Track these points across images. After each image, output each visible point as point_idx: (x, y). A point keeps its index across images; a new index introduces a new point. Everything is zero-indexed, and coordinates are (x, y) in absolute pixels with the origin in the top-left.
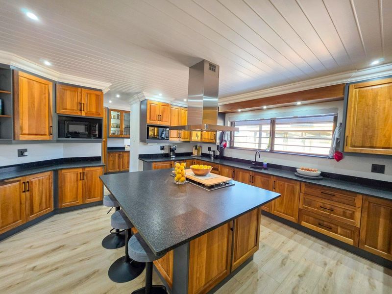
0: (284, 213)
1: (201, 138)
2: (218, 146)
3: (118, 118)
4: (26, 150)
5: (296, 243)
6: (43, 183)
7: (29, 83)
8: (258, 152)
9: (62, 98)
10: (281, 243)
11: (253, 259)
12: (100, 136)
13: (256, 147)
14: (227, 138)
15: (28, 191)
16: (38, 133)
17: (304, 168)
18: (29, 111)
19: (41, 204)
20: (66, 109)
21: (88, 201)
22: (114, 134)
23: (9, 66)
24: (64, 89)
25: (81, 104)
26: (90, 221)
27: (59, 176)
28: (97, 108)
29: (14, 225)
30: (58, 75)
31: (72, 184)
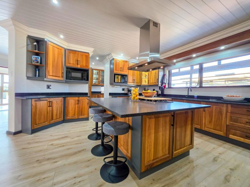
0: (213, 129)
1: (148, 83)
2: (160, 87)
3: (97, 74)
4: (51, 86)
5: (225, 149)
6: (58, 104)
7: (53, 48)
8: (190, 89)
9: (68, 57)
10: (212, 148)
11: (189, 155)
12: (88, 80)
13: (188, 85)
14: (166, 81)
15: (51, 106)
16: (56, 76)
17: (229, 95)
18: (53, 63)
19: (57, 115)
20: (70, 64)
21: (81, 117)
22: (95, 83)
23: (44, 39)
24: (70, 53)
25: (78, 61)
26: (81, 127)
27: (66, 101)
28: (86, 63)
29: (44, 124)
30: (67, 45)
31: (73, 106)
